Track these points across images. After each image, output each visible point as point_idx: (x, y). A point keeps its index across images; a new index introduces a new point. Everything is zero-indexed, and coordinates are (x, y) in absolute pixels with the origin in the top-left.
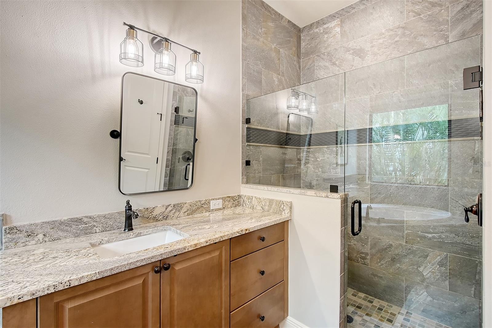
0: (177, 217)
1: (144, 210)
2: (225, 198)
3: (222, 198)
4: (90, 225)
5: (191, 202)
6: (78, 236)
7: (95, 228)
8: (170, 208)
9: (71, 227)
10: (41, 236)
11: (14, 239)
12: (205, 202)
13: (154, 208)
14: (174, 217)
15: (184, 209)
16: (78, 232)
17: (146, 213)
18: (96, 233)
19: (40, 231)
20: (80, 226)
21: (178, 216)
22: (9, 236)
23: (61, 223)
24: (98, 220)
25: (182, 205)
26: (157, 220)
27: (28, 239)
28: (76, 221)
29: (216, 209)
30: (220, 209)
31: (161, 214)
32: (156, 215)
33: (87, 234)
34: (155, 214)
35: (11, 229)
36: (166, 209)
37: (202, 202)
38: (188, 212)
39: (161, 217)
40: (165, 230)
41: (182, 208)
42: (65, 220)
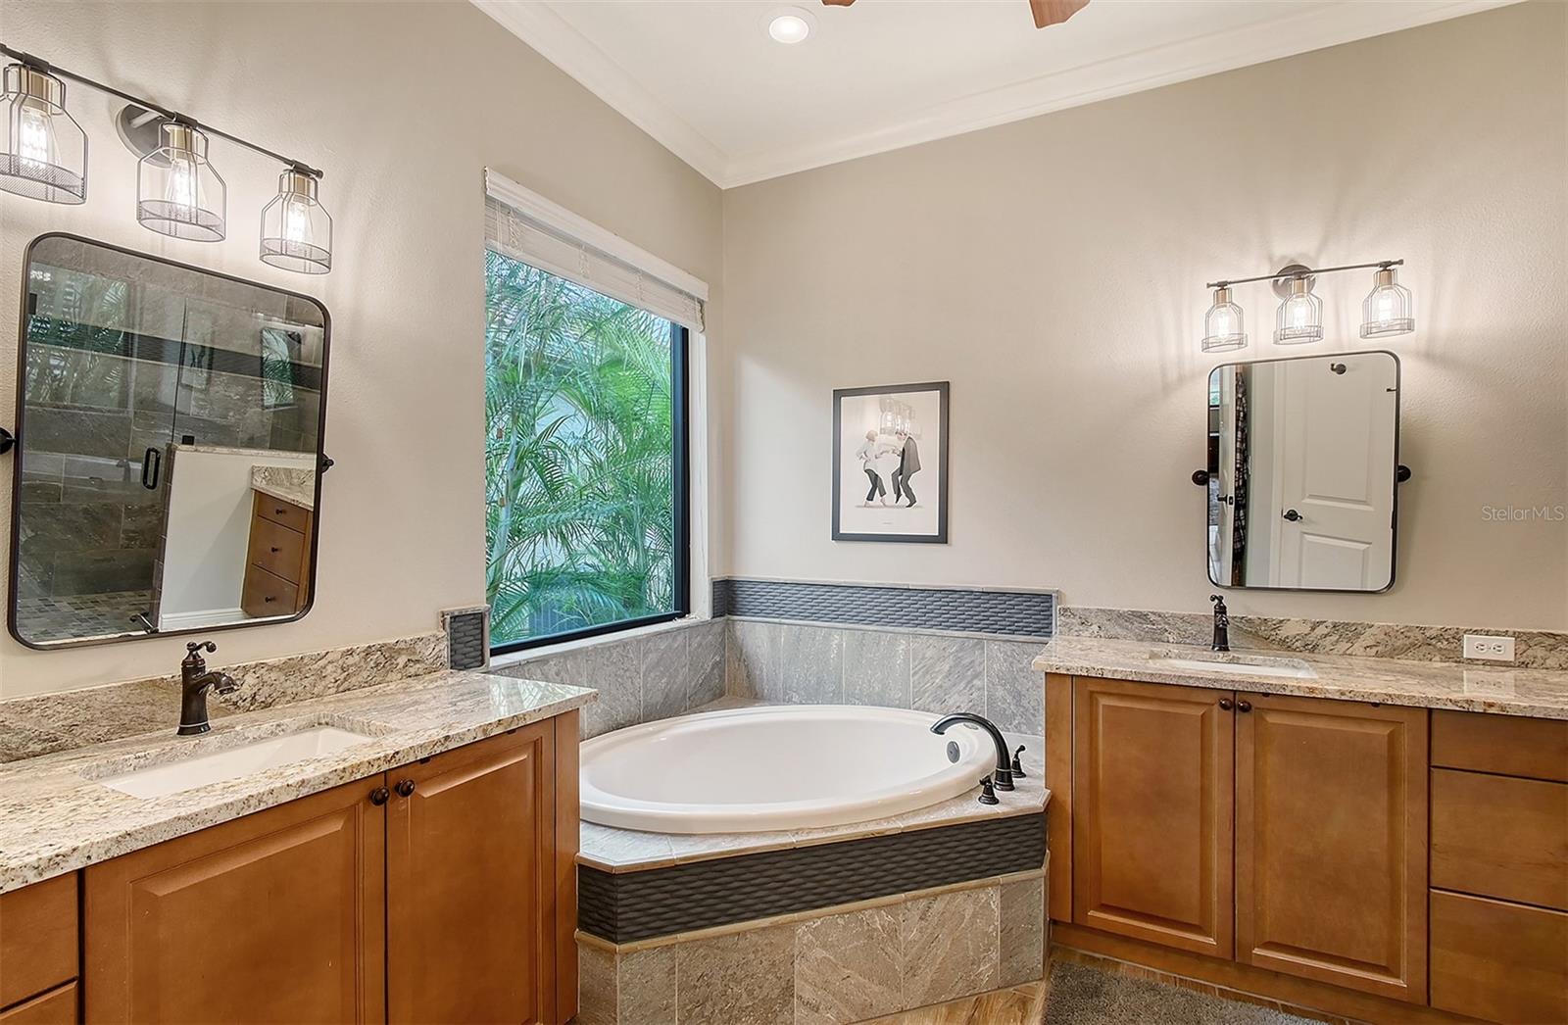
0: (1344, 654)
1: (1258, 622)
2: (1531, 636)
3: (1517, 635)
4: (1160, 627)
5: (1390, 627)
6: (1142, 640)
7: (1166, 634)
8: (1321, 630)
9: (1132, 623)
10: (1095, 628)
11: (1068, 623)
12: (1439, 632)
13: (1281, 621)
14: (1335, 652)
15: (1367, 638)
16: (1143, 633)
17: (1263, 628)
18: (1168, 642)
19: (1094, 620)
20: (1145, 626)
21: (1348, 652)
22: (1062, 618)
23: (1120, 615)
24: (1171, 622)
25: (1360, 628)
26: (1289, 647)
27: (1081, 628)
28: (1139, 617)
29: (1489, 661)
30: (1506, 664)
31: (1298, 637)
32: (1287, 638)
33: (1154, 640)
34: (1283, 633)
35: (1065, 610)
36: (1313, 629)
37: (1433, 633)
38: (1380, 648)
39: (1298, 644)
40: (1293, 666)
41: (1358, 635)
42: (1124, 612)
